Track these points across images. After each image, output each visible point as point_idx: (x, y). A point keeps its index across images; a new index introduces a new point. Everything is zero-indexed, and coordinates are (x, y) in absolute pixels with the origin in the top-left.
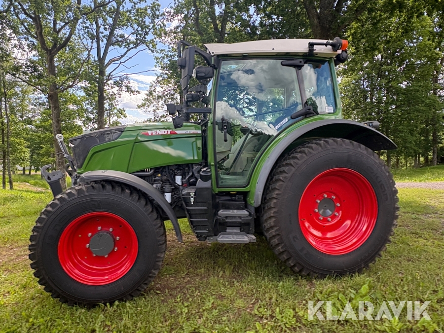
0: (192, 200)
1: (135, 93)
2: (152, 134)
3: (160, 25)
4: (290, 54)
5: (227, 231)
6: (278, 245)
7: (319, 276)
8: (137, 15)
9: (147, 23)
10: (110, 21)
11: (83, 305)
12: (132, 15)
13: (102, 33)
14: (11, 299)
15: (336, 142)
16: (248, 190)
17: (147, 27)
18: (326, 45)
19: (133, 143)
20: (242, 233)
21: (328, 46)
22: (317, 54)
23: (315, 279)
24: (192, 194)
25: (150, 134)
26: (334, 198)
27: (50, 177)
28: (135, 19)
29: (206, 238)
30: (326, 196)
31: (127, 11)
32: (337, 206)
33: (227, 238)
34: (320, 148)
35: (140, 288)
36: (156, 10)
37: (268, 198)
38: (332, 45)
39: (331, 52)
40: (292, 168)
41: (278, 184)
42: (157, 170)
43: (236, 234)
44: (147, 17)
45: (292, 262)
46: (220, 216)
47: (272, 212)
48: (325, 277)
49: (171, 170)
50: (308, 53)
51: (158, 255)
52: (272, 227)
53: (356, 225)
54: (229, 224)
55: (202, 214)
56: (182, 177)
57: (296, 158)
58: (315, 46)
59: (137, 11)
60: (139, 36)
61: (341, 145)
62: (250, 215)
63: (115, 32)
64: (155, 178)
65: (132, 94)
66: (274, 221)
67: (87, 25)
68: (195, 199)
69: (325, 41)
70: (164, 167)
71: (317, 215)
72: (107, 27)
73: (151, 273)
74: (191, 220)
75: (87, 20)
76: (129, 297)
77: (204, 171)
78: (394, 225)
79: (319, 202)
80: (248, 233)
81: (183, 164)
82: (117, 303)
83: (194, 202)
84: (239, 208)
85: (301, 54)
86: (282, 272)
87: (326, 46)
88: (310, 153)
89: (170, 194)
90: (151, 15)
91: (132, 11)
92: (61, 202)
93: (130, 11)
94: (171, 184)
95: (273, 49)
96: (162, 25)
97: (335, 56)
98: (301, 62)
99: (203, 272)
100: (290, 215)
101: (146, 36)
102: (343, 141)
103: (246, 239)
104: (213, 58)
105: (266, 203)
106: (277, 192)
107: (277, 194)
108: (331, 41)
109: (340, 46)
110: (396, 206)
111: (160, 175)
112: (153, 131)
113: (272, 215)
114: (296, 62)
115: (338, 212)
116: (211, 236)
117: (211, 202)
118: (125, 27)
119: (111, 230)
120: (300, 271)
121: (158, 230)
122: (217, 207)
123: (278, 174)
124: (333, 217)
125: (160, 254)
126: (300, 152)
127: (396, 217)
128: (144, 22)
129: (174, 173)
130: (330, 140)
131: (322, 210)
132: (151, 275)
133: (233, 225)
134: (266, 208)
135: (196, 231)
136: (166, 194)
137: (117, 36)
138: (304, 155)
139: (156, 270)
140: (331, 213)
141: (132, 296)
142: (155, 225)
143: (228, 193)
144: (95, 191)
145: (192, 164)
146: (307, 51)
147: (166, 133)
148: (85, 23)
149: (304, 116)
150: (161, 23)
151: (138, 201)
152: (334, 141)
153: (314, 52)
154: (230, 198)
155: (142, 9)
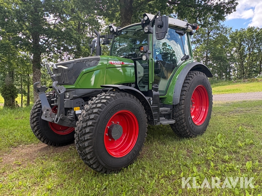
0: (152, 102)
4: (178, 27)
6: (183, 123)
16: (166, 97)
24: (151, 99)
26: (193, 100)
27: (60, 90)
29: (156, 123)
34: (196, 76)
40: (189, 85)
41: (184, 93)
43: (164, 120)
45: (188, 131)
52: (181, 114)
57: (190, 80)
61: (201, 75)
62: (171, 109)
66: (183, 111)
80: (169, 119)
98: (183, 32)
104: (151, 22)
106: (184, 96)
112: (114, 62)
113: (183, 108)
117: (159, 103)
119: (118, 123)
120: (190, 135)
124: (192, 109)
144: (122, 97)
145: (130, 83)
146: (186, 27)
149: (185, 59)
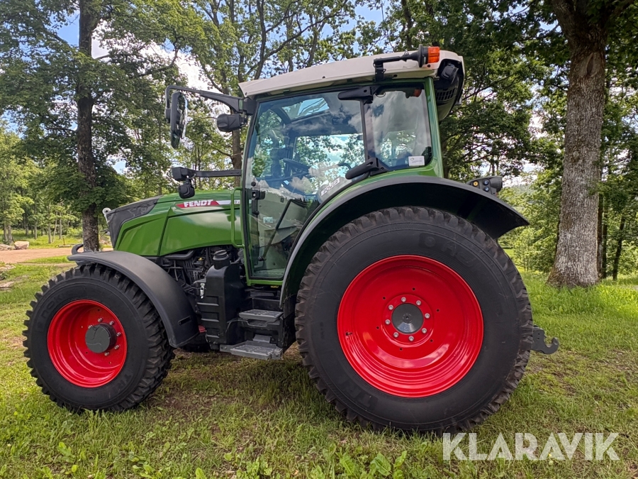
0: (202, 292)
1: (336, 148)
2: (188, 206)
3: (373, 51)
4: (355, 81)
5: (254, 340)
8: (342, 43)
10: (306, 56)
12: (334, 44)
15: (403, 213)
18: (405, 58)
19: (166, 218)
20: (271, 345)
21: (408, 60)
22: (396, 76)
24: (203, 286)
26: (419, 304)
28: (339, 48)
29: (218, 346)
30: (404, 300)
32: (425, 318)
33: (245, 350)
34: (373, 223)
38: (413, 57)
41: (307, 277)
42: (197, 252)
43: (264, 345)
46: (241, 319)
51: (150, 361)
54: (258, 331)
55: (214, 312)
57: (336, 238)
58: (384, 64)
59: (341, 37)
61: (411, 218)
62: (279, 319)
64: (195, 262)
65: (331, 150)
67: (278, 66)
68: (205, 291)
72: (301, 64)
76: (118, 408)
83: (204, 295)
87: (405, 61)
91: (334, 38)
93: (331, 39)
95: (324, 77)
97: (434, 74)
98: (365, 91)
100: (321, 324)
103: (265, 353)
104: (240, 101)
106: (305, 289)
107: (305, 292)
108: (411, 53)
109: (425, 58)
111: (201, 259)
112: (190, 202)
114: (360, 92)
116: (225, 344)
117: (223, 297)
118: (325, 61)
119: (111, 323)
121: (149, 328)
124: (418, 336)
128: (351, 50)
132: (141, 384)
133: (263, 333)
138: (348, 235)
139: (149, 380)
140: (413, 329)
142: (146, 322)
143: (268, 288)
144: (83, 275)
146: (375, 74)
147: (205, 204)
148: (275, 64)
149: (367, 174)
151: (126, 290)
154: (272, 295)
155: (348, 34)
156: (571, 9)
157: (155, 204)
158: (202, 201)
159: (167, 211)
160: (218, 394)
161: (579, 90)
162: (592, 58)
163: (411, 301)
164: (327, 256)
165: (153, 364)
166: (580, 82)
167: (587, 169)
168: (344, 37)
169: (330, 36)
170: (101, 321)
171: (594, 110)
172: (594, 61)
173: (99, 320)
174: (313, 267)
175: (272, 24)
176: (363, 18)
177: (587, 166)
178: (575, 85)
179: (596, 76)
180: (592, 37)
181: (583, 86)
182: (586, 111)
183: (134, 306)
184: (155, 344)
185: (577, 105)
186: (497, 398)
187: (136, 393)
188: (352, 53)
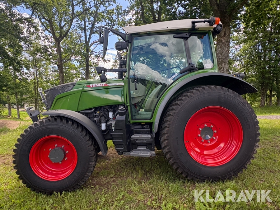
1: (107, 62)
2: (93, 86)
3: (122, 19)
4: (180, 30)
5: (138, 148)
6: (170, 158)
7: (200, 181)
8: (108, 14)
9: (114, 19)
10: (92, 19)
11: (44, 193)
12: (105, 15)
13: (88, 26)
14: (8, 187)
15: (211, 88)
16: (152, 122)
17: (115, 21)
19: (81, 93)
20: (147, 150)
22: (198, 29)
23: (197, 182)
24: (113, 125)
25: (91, 86)
26: (212, 127)
27: (32, 114)
28: (107, 16)
29: (122, 153)
30: (206, 126)
31: (102, 12)
32: (215, 132)
33: (136, 153)
34: (198, 92)
35: (79, 184)
36: (120, 10)
37: (163, 127)
38: (208, 21)
39: (209, 26)
40: (179, 106)
41: (169, 118)
42: (97, 109)
43: (144, 150)
44: (114, 15)
45: (180, 170)
46: (133, 139)
47: (165, 136)
48: (204, 182)
49: (105, 109)
50: (192, 28)
52: (166, 146)
53: (229, 145)
54: (138, 144)
55: (120, 137)
56: (113, 113)
57: (182, 100)
58: (196, 23)
59: (108, 12)
60: (109, 27)
61: (214, 90)
62: (152, 138)
63: (95, 25)
64: (96, 114)
65: (105, 62)
66: (167, 143)
67: (79, 22)
68: (115, 127)
69: (203, 20)
70: (101, 107)
71: (200, 139)
72: (90, 22)
73: (85, 174)
74: (113, 141)
75: (78, 20)
76: (72, 189)
77: (121, 110)
78: (256, 146)
79: (201, 129)
80: (151, 150)
81: (113, 105)
82: (64, 192)
83: (114, 129)
84: (146, 133)
85: (187, 30)
86: (176, 177)
87: (204, 23)
88: (191, 96)
89: (105, 124)
90: (116, 13)
91: (105, 12)
92: (30, 130)
93: (104, 12)
94: (105, 118)
95: (167, 27)
96: (123, 19)
97: (212, 29)
98: (186, 35)
99: (124, 175)
100: (177, 138)
101: (114, 26)
102: (215, 87)
103: (149, 154)
104: (127, 36)
105: (162, 130)
106: (168, 123)
107: (168, 124)
108: (207, 19)
109: (214, 22)
110: (258, 132)
111: (98, 112)
112: (93, 85)
113: (165, 138)
114: (184, 35)
115: (216, 137)
116: (126, 152)
117: (125, 129)
118: (101, 22)
119: (63, 146)
120: (187, 177)
121: (89, 147)
122: (131, 133)
123: (170, 111)
124: (212, 140)
125: (91, 162)
126: (185, 96)
127: (258, 141)
128: (113, 18)
129: (108, 110)
130: (206, 87)
131: (204, 135)
132: (86, 176)
133: (142, 145)
134: (162, 134)
135: (116, 148)
136: (102, 124)
137: (96, 27)
138: (187, 98)
139: (89, 173)
140: (210, 137)
141: (75, 189)
143: (140, 124)
144: (50, 123)
145: (118, 105)
146: (191, 27)
147: (101, 85)
148: (78, 21)
149: (189, 71)
150: (122, 18)
151: (76, 129)
152: (209, 87)
153: (196, 27)
154: (141, 127)
155: (111, 10)
156: (219, 9)
157: (74, 85)
158: (100, 84)
159: (82, 89)
160: (114, 176)
161: (222, 41)
162: (226, 29)
163: (209, 126)
164: (178, 108)
165: (92, 165)
166: (222, 38)
167: (225, 72)
168: (109, 12)
169: (103, 11)
170: (57, 146)
171: (227, 49)
172: (227, 30)
173: (56, 145)
174: (172, 113)
175: (77, 2)
176: (119, 4)
177: (224, 71)
178: (220, 39)
179: (227, 36)
180: (226, 20)
181: (223, 39)
182: (224, 49)
183: (81, 137)
184: (93, 155)
185: (221, 47)
186: (248, 162)
187: (83, 180)
188: (113, 19)
